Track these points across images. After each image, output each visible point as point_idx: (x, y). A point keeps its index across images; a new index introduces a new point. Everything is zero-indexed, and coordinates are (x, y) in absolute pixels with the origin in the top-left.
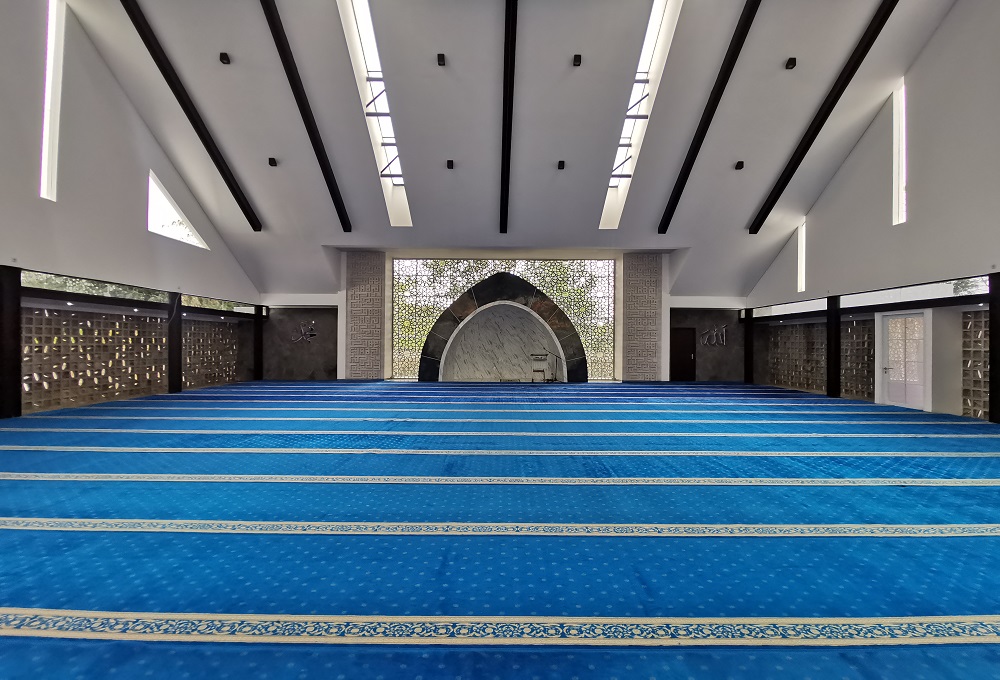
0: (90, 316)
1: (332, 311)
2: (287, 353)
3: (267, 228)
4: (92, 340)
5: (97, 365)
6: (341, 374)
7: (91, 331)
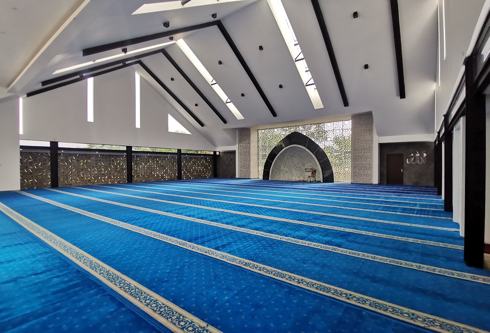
0: (158, 157)
1: (234, 152)
2: (225, 168)
3: (205, 126)
4: (158, 164)
5: (160, 171)
6: (237, 177)
7: (158, 161)
